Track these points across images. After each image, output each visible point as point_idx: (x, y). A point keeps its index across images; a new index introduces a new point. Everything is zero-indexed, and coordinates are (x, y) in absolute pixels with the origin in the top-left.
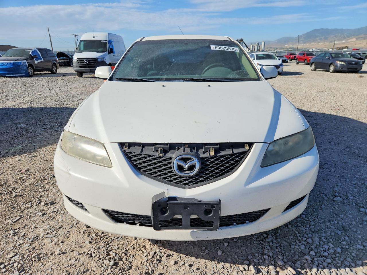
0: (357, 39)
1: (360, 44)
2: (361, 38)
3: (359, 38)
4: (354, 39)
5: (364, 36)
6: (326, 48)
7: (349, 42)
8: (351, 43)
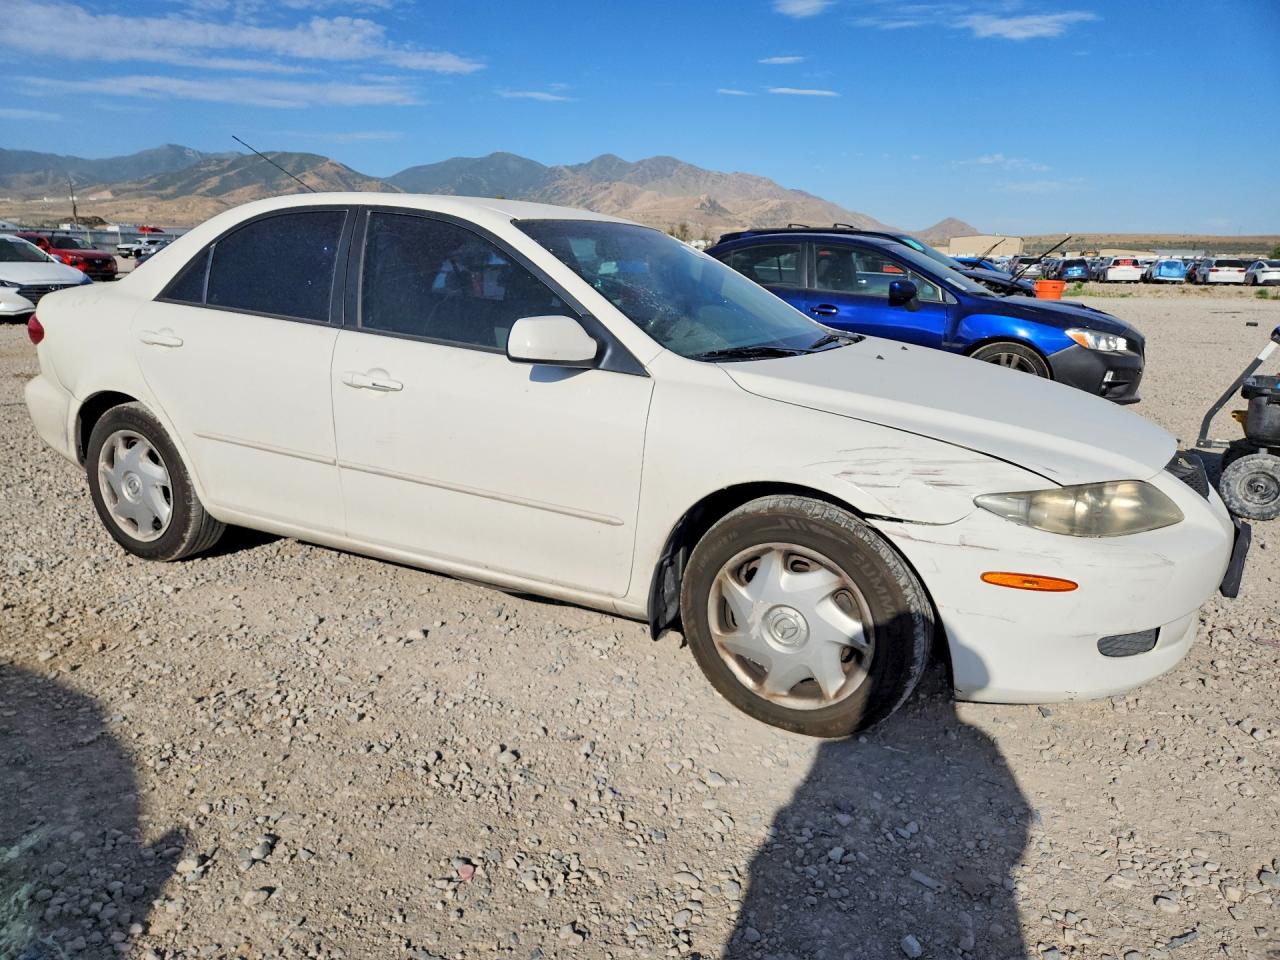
0: (114, 193)
1: (133, 211)
2: (129, 190)
3: (123, 191)
4: (107, 195)
5: (134, 186)
6: (15, 217)
7: (94, 203)
8: (97, 205)
